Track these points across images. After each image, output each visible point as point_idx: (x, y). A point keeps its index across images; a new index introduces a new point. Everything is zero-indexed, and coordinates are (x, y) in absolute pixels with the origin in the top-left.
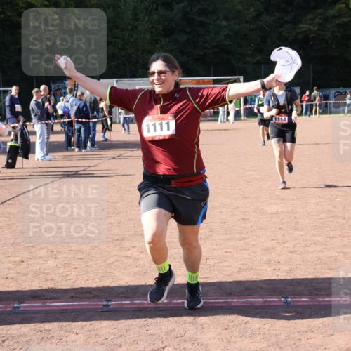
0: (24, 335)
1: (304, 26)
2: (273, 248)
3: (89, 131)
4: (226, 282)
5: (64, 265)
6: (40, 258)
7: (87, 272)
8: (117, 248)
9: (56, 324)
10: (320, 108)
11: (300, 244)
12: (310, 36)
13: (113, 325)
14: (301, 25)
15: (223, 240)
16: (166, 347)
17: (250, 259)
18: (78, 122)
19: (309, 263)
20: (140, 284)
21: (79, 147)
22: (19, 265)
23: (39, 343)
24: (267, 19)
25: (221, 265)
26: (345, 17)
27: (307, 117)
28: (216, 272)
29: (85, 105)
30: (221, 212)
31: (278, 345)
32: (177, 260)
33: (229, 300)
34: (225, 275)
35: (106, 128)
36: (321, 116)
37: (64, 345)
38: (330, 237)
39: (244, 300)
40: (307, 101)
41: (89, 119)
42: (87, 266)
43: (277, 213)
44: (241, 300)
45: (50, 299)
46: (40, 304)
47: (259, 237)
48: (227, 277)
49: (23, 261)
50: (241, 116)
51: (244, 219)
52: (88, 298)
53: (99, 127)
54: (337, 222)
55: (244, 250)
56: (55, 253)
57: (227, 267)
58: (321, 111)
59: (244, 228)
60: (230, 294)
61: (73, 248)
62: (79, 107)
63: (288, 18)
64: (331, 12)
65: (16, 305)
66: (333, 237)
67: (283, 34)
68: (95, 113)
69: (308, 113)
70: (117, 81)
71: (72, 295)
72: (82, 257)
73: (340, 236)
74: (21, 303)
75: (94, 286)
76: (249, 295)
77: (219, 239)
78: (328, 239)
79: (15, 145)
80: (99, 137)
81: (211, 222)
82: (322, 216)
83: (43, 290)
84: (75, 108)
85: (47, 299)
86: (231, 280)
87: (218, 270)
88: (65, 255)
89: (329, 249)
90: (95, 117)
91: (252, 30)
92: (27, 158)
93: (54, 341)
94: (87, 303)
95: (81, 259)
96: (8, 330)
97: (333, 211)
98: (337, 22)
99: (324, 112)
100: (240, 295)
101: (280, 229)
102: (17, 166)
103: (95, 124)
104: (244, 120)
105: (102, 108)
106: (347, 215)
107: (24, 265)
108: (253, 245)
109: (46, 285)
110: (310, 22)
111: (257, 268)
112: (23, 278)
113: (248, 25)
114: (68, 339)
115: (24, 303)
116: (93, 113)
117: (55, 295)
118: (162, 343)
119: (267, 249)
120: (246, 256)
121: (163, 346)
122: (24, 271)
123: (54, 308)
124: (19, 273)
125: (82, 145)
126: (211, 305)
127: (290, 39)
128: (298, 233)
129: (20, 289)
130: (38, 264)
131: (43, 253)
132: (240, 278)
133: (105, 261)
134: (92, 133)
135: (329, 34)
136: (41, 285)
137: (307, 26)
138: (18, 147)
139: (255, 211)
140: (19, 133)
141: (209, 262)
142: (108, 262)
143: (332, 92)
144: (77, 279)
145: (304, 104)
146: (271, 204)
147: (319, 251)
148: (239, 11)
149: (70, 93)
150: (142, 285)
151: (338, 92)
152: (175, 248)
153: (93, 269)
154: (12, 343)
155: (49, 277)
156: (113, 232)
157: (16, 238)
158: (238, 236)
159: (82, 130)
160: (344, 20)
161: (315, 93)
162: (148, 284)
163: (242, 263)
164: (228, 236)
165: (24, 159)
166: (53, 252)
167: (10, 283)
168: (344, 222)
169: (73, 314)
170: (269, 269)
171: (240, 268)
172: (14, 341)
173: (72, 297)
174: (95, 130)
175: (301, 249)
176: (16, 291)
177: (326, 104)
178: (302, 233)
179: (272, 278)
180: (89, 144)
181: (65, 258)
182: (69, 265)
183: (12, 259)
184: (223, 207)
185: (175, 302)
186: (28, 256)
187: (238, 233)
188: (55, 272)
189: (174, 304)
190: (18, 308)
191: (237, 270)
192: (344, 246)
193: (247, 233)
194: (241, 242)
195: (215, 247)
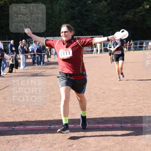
0: (17, 140)
1: (127, 16)
2: (116, 104)
3: (42, 58)
4: (97, 118)
5: (32, 111)
6: (23, 108)
7: (42, 114)
8: (53, 104)
9: (29, 135)
10: (134, 48)
11: (126, 102)
12: (130, 20)
13: (52, 135)
14: (126, 16)
16: (74, 144)
18: (37, 54)
19: (130, 110)
21: (38, 64)
22: (14, 111)
23: (22, 143)
24: (112, 13)
25: (95, 111)
26: (143, 12)
27: (129, 52)
28: (93, 114)
29: (40, 47)
30: (95, 90)
31: (119, 144)
32: (77, 109)
33: (99, 125)
34: (97, 115)
35: (49, 57)
36: (134, 51)
37: (33, 144)
40: (129, 45)
41: (42, 53)
42: (41, 112)
43: (117, 90)
44: (104, 125)
45: (27, 125)
46: (23, 127)
47: (110, 100)
48: (98, 116)
49: (16, 110)
51: (104, 93)
52: (42, 125)
53: (46, 56)
54: (141, 94)
55: (104, 105)
56: (28, 106)
57: (97, 112)
58: (134, 49)
59: (104, 96)
60: (99, 123)
61: (36, 105)
62: (38, 48)
63: (120, 13)
64: (138, 10)
65: (13, 127)
66: (140, 100)
67: (118, 19)
68: (44, 51)
69: (129, 50)
70: (53, 38)
71: (36, 123)
72: (39, 108)
73: (142, 99)
74: (15, 127)
75: (44, 120)
76: (106, 123)
77: (94, 101)
78: (138, 101)
80: (46, 60)
81: (91, 94)
82: (135, 91)
83: (24, 121)
84: (36, 49)
85: (26, 125)
86: (99, 117)
89: (138, 105)
90: (44, 52)
91: (106, 17)
92: (17, 68)
93: (28, 142)
94: (41, 127)
95: (39, 109)
96: (10, 138)
97: (139, 89)
98: (140, 14)
99: (135, 50)
100: (103, 123)
101: (118, 96)
102: (13, 72)
103: (44, 55)
105: (47, 49)
106: (145, 91)
107: (16, 111)
108: (108, 103)
109: (25, 119)
110: (129, 14)
111: (110, 112)
112: (16, 116)
113: (105, 15)
114: (34, 141)
115: (16, 126)
116: (43, 51)
117: (29, 124)
118: (72, 143)
119: (113, 105)
120: (105, 108)
121: (72, 144)
122: (16, 114)
123: (29, 129)
124: (14, 115)
125: (39, 63)
126: (91, 127)
127: (121, 21)
128: (126, 98)
129: (15, 121)
130: (22, 111)
131: (24, 106)
132: (103, 116)
133: (48, 110)
134: (43, 58)
135: (137, 19)
136: (23, 119)
137: (128, 16)
138: (13, 64)
139: (108, 90)
140: (14, 59)
141: (90, 110)
142: (50, 110)
143: (139, 42)
144: (37, 117)
145: (127, 47)
146: (115, 86)
147: (134, 105)
148: (101, 10)
149: (34, 43)
151: (141, 42)
152: (76, 105)
153: (44, 113)
154: (12, 143)
155: (26, 116)
156: (51, 98)
158: (102, 99)
159: (39, 57)
160: (143, 13)
161: (132, 42)
163: (103, 110)
164: (98, 100)
165: (16, 69)
167: (11, 119)
168: (144, 93)
169: (36, 131)
170: (114, 113)
171: (103, 112)
172: (13, 142)
173: (36, 124)
174: (44, 57)
175: (127, 105)
176: (13, 122)
177: (136, 46)
178: (127, 98)
179: (116, 116)
180: (42, 63)
181: (33, 108)
182: (34, 111)
183: (11, 109)
184: (96, 88)
185: (77, 126)
186: (18, 108)
187: (102, 98)
188: (29, 114)
189: (77, 127)
190: (14, 129)
191: (102, 113)
192: (144, 103)
193: (105, 98)
194: (103, 102)
195: (92, 104)
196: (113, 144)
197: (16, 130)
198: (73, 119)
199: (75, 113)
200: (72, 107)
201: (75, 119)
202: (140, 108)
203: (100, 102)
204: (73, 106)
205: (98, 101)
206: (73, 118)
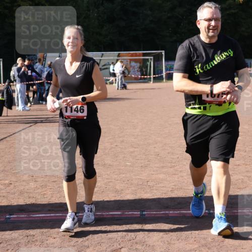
0: (15, 239)
4: (163, 198)
5: (42, 186)
6: (23, 181)
9: (38, 231)
15: (158, 167)
16: (122, 247)
17: (179, 181)
20: (99, 200)
22: (8, 186)
23: (26, 245)
25: (158, 185)
26: (234, 9)
28: (155, 191)
30: (155, 147)
31: (206, 246)
32: (125, 182)
33: (167, 212)
34: (162, 193)
37: (45, 247)
38: (236, 165)
39: (178, 212)
42: (59, 187)
44: (176, 212)
45: (33, 212)
46: (26, 216)
47: (184, 165)
48: (164, 195)
49: (11, 184)
50: (163, 79)
52: (61, 211)
54: (241, 154)
55: (174, 174)
56: (35, 177)
57: (163, 187)
59: (173, 159)
60: (167, 208)
65: (7, 216)
66: (239, 165)
71: (50, 208)
72: (55, 180)
73: (244, 164)
74: (11, 215)
76: (181, 208)
77: (155, 167)
78: (235, 167)
79: (2, 99)
81: (148, 155)
83: (27, 205)
84: (46, 73)
85: (30, 212)
86: (167, 197)
87: (156, 190)
88: (42, 179)
89: (237, 174)
92: (11, 109)
93: (37, 243)
94: (61, 214)
95: (54, 182)
96: (2, 235)
98: (228, 13)
100: (174, 208)
102: (3, 115)
104: (166, 82)
106: (247, 149)
107: (12, 186)
108: (181, 171)
109: (29, 201)
111: (185, 188)
112: (12, 196)
113: (166, 13)
114: (48, 242)
115: (13, 215)
117: (37, 209)
118: (119, 245)
120: (176, 179)
121: (120, 247)
122: (12, 191)
123: (36, 219)
124: (9, 192)
126: (153, 216)
129: (10, 204)
130: (23, 185)
131: (25, 177)
132: (173, 195)
136: (25, 201)
138: (5, 101)
139: (179, 147)
140: (5, 91)
141: (149, 184)
144: (52, 197)
150: (101, 201)
154: (5, 245)
155: (31, 195)
157: (5, 167)
158: (169, 165)
160: (233, 11)
162: (105, 200)
163: (173, 184)
165: (9, 110)
166: (33, 176)
167: (2, 200)
168: (245, 154)
169: (51, 223)
171: (173, 188)
172: (8, 243)
173: (49, 210)
176: (7, 206)
181: (42, 180)
182: (46, 186)
183: (3, 181)
184: (156, 143)
185: (127, 213)
186: (15, 180)
187: (169, 163)
188: (36, 191)
189: (126, 215)
190: (9, 218)
191: (171, 189)
192: (247, 171)
193: (175, 162)
194: (172, 169)
195: (153, 173)
196: (196, 246)
197: (14, 222)
198: (119, 201)
199: (122, 190)
200: (115, 179)
201: (123, 201)
202: (240, 181)
203: (166, 170)
204: (116, 176)
205: (163, 167)
206: (118, 199)
